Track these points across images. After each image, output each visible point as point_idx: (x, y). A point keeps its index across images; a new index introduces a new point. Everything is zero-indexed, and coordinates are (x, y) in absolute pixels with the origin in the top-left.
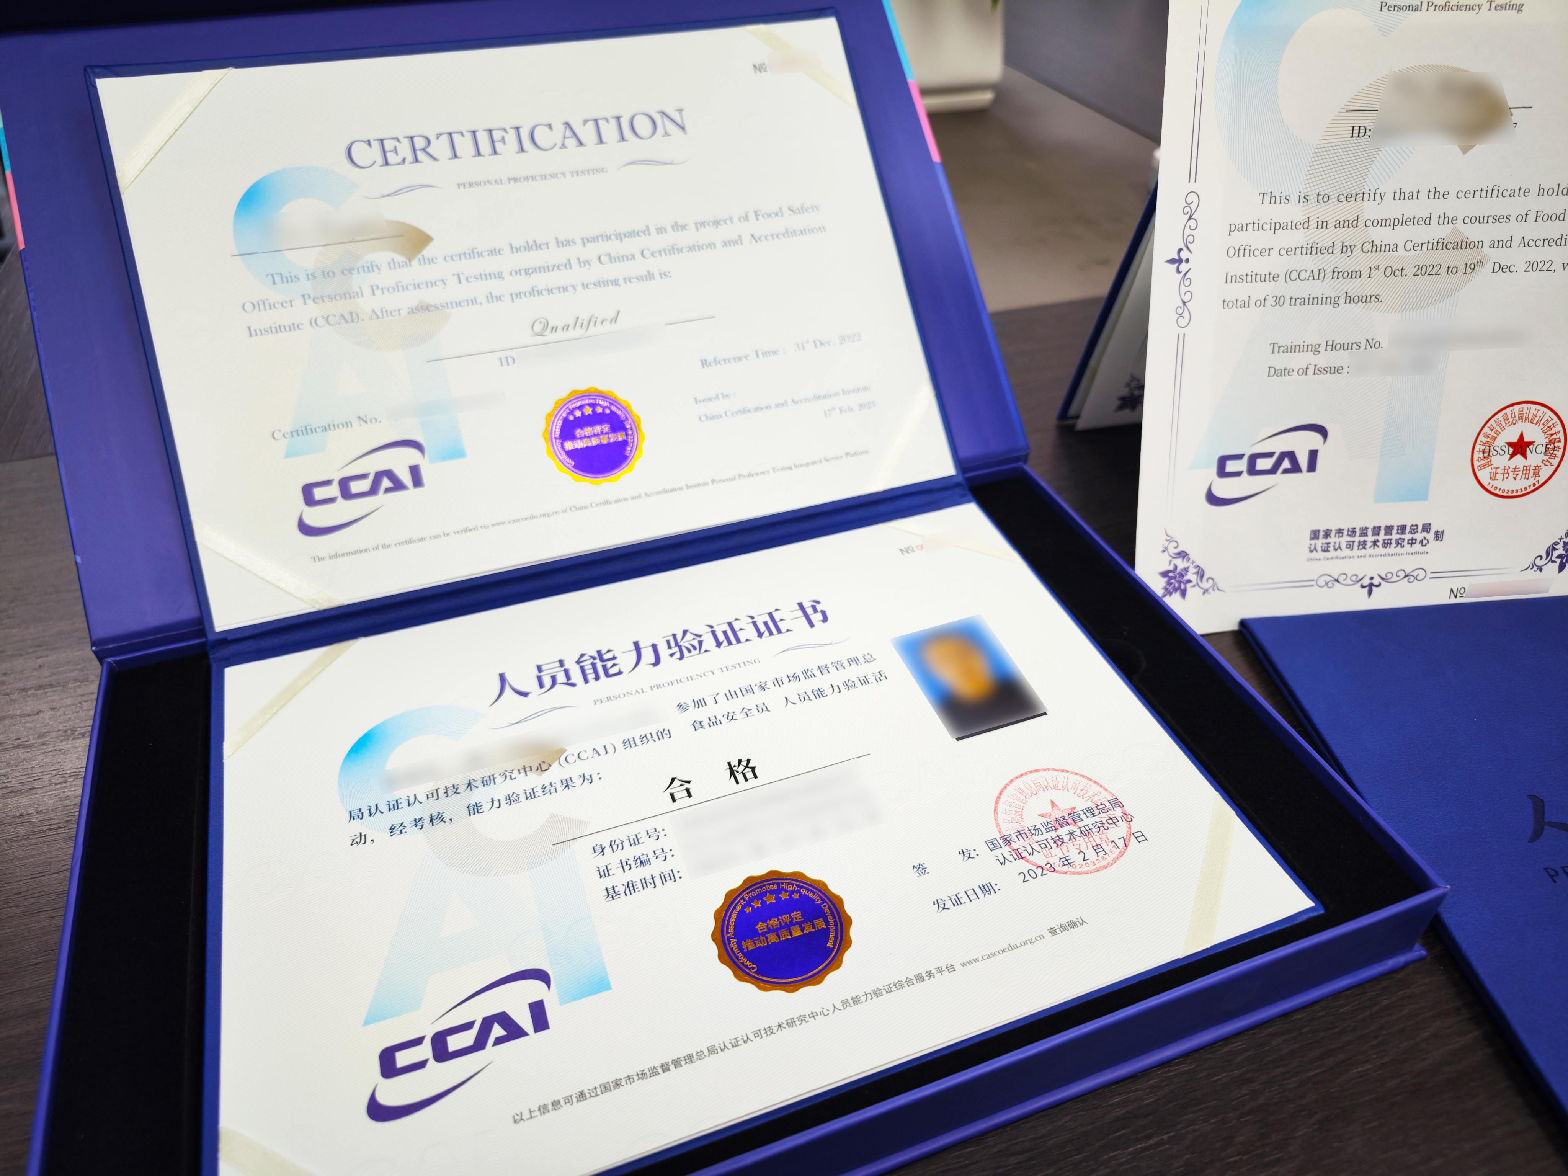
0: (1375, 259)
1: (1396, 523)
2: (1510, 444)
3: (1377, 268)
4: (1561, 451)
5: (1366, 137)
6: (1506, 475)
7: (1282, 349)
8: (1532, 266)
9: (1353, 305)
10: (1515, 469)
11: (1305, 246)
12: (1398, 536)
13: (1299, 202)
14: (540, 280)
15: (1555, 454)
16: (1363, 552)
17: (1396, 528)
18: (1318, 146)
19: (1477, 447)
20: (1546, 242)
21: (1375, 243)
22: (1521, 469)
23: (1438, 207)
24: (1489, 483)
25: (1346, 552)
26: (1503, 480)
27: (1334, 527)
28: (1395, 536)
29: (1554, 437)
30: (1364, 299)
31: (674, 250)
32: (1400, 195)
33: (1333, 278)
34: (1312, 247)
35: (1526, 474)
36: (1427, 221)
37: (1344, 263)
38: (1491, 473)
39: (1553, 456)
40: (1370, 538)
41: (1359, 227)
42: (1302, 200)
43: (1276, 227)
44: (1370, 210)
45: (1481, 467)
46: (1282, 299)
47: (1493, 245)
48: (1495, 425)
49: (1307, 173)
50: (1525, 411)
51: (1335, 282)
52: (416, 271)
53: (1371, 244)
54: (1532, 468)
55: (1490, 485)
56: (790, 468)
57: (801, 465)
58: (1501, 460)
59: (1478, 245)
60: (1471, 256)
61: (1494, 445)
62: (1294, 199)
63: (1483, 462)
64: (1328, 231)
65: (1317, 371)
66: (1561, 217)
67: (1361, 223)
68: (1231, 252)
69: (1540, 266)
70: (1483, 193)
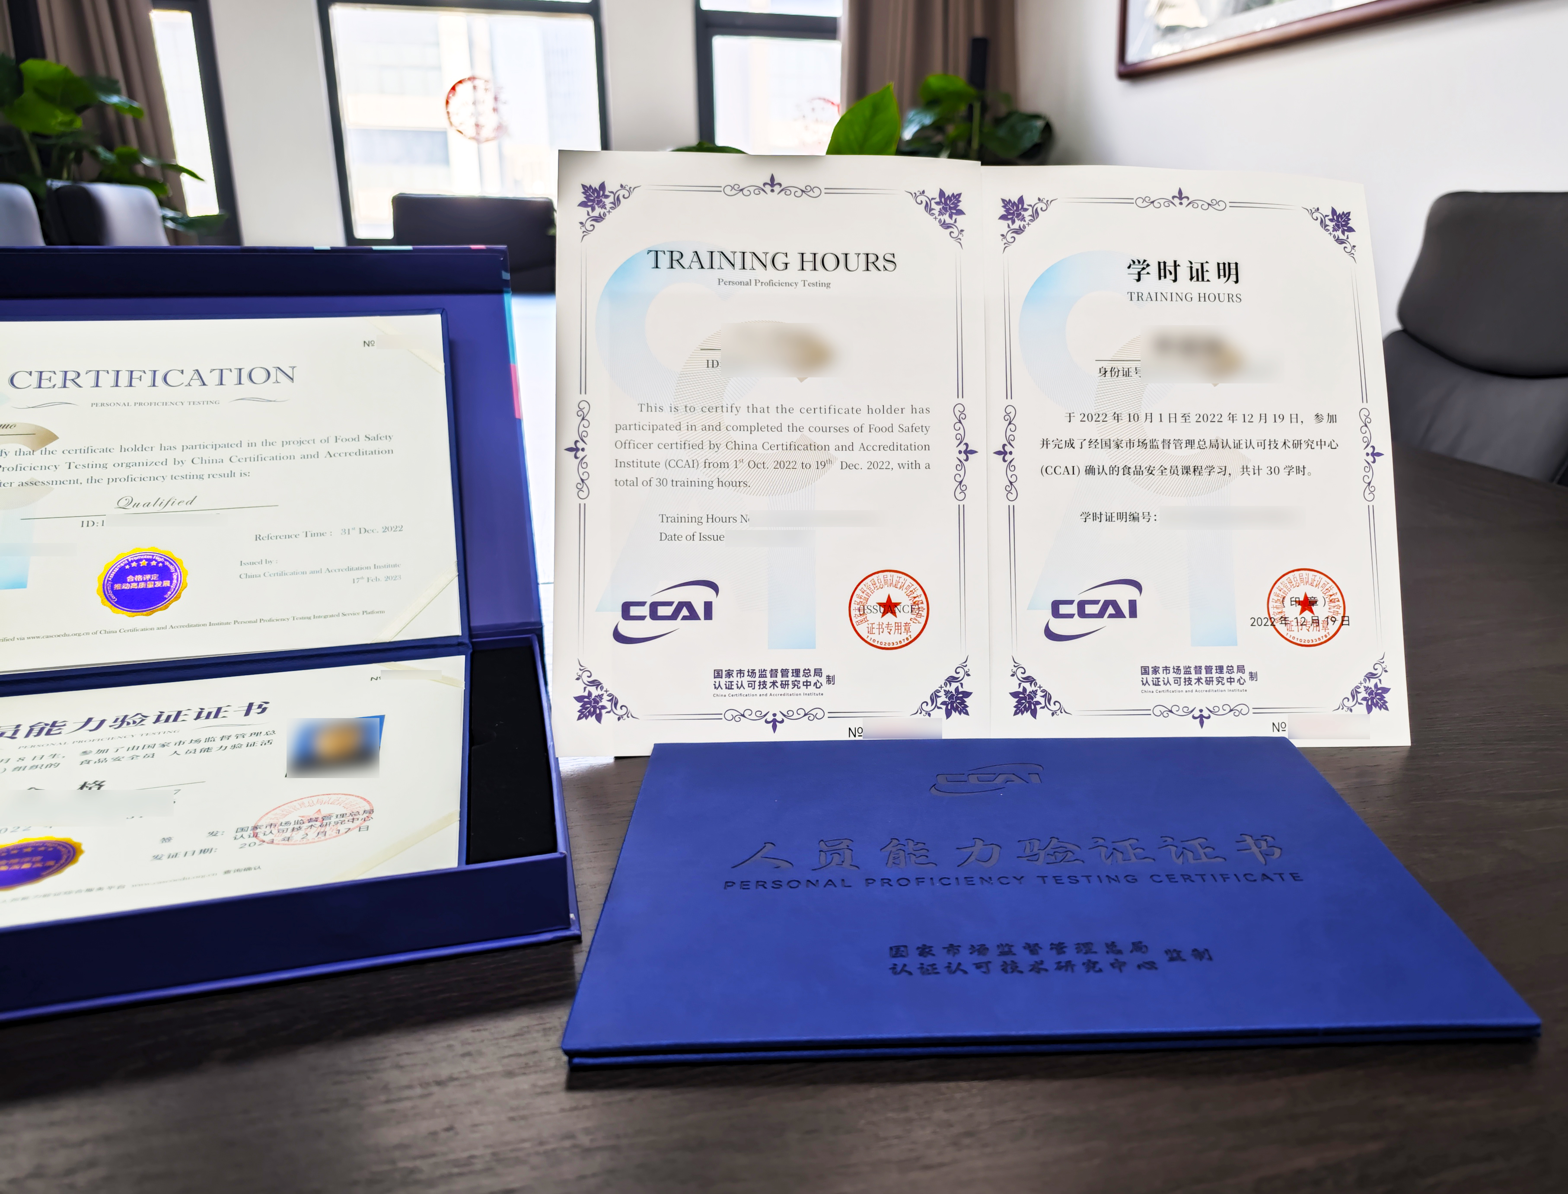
0: (738, 455)
1: (791, 667)
2: (880, 604)
3: (742, 461)
4: (925, 611)
5: (719, 367)
6: (881, 630)
7: (669, 519)
8: (873, 465)
9: (725, 488)
10: (888, 624)
11: (679, 443)
12: (794, 679)
13: (671, 411)
14: (136, 472)
15: (921, 614)
16: (764, 691)
17: (791, 671)
18: (682, 373)
20: (882, 448)
21: (737, 443)
23: (786, 420)
24: (868, 636)
25: (748, 691)
26: (879, 634)
27: (735, 668)
28: (791, 679)
29: (917, 599)
30: (734, 484)
31: (259, 458)
32: (753, 409)
33: (705, 467)
34: (685, 444)
35: (898, 629)
36: (779, 429)
37: (714, 457)
38: (868, 627)
40: (769, 680)
41: (722, 431)
42: (673, 409)
44: (728, 419)
46: (665, 481)
47: (837, 449)
48: (865, 589)
49: (675, 391)
50: (889, 578)
51: (707, 470)
53: (734, 443)
54: (903, 624)
55: (869, 638)
56: (309, 618)
57: (320, 617)
58: (875, 617)
59: (825, 448)
60: (822, 456)
61: (867, 605)
62: (666, 409)
63: (859, 618)
64: (696, 432)
65: (702, 538)
66: (890, 429)
67: (723, 428)
68: (619, 445)
69: (880, 465)
70: (823, 411)
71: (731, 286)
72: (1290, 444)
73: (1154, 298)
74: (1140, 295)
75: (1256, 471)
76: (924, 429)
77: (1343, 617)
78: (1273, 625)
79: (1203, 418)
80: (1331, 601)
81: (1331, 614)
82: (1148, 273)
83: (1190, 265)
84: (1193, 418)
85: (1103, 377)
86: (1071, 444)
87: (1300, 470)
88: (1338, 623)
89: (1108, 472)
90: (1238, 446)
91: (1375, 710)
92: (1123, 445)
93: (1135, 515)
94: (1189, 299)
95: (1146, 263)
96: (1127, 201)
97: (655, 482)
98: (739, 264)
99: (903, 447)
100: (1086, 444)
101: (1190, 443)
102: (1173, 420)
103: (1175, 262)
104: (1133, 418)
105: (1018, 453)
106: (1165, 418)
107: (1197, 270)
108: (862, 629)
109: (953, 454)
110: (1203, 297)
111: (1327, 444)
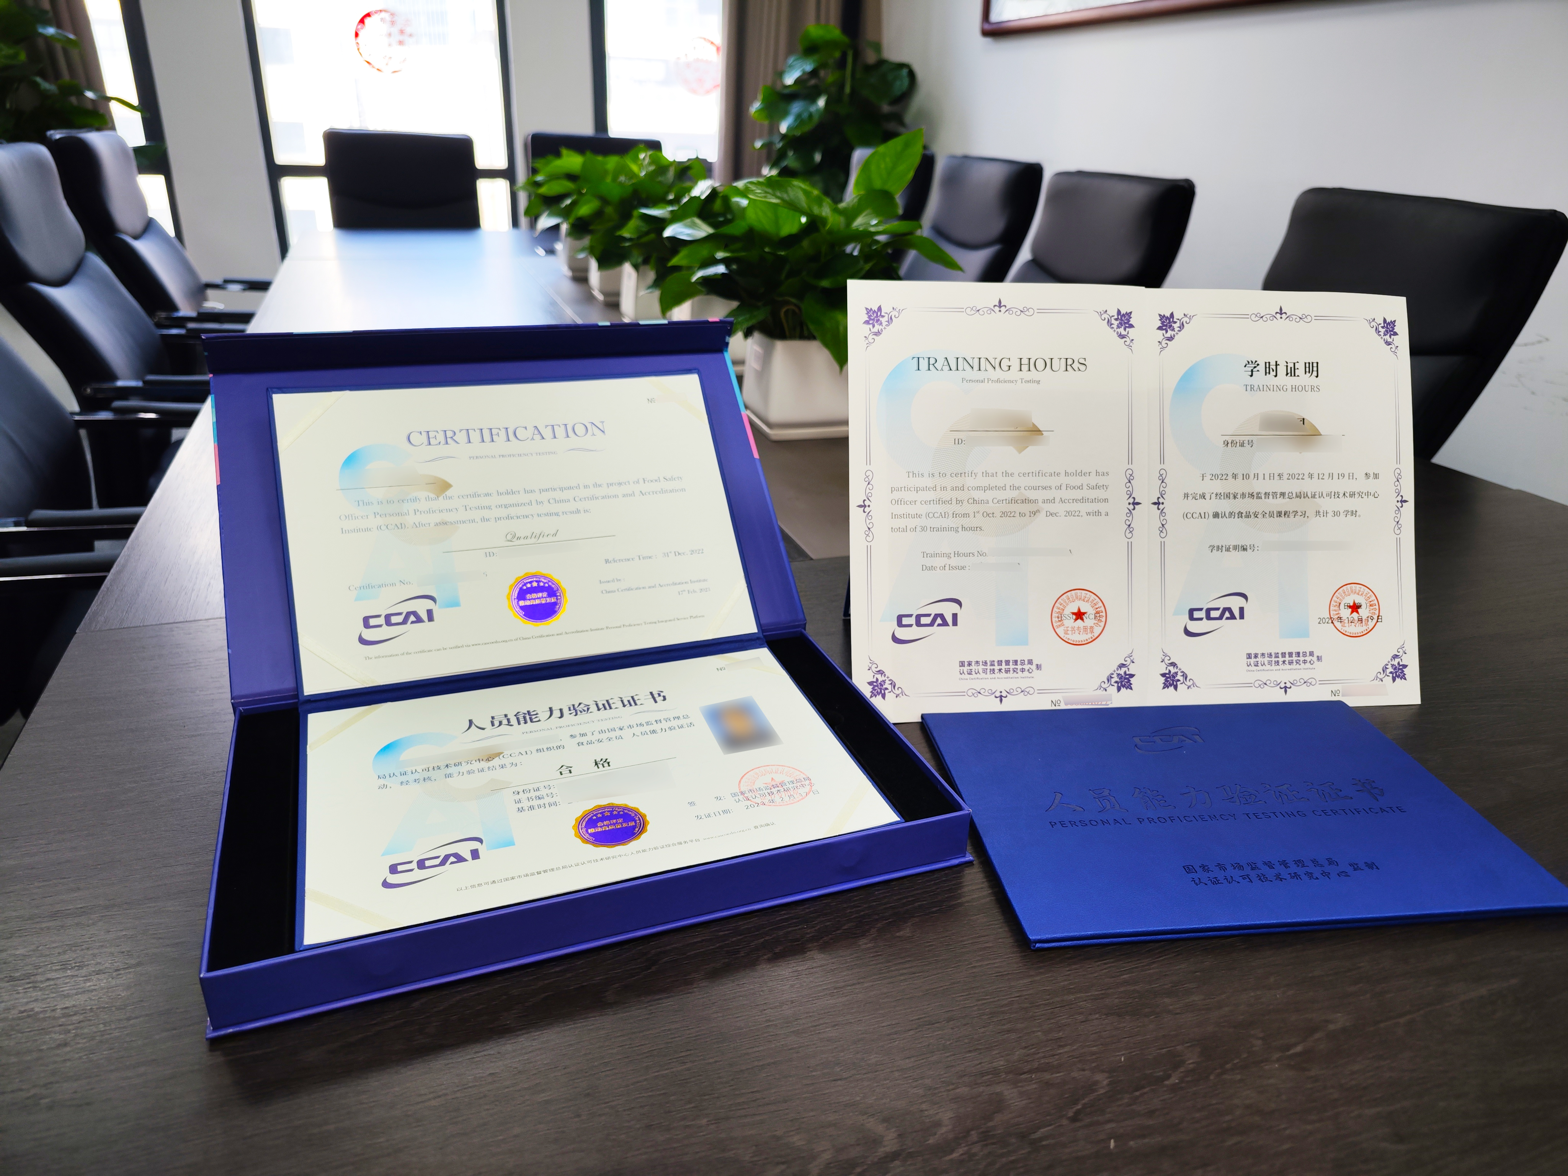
0: (976, 507)
1: (1011, 658)
2: (1073, 613)
3: (978, 512)
5: (963, 444)
7: (928, 555)
8: (1069, 513)
9: (966, 532)
11: (935, 500)
12: (1014, 667)
13: (929, 477)
14: (513, 511)
16: (993, 676)
17: (1011, 661)
18: (937, 448)
19: (1054, 615)
20: (1074, 501)
21: (975, 499)
22: (1082, 628)
23: (1009, 481)
25: (983, 675)
27: (973, 659)
28: (1011, 667)
30: (973, 529)
31: (593, 498)
32: (986, 474)
33: (953, 517)
34: (939, 500)
36: (1004, 488)
37: (959, 509)
39: (1100, 621)
40: (997, 667)
42: (931, 475)
43: (917, 490)
44: (970, 482)
45: (1059, 626)
46: (925, 528)
47: (1044, 502)
48: (1062, 602)
49: (932, 462)
52: (441, 503)
53: (973, 499)
54: (1088, 627)
56: (655, 623)
57: (662, 622)
58: (1070, 622)
59: (1035, 501)
60: (1032, 507)
62: (926, 475)
64: (947, 492)
65: (951, 568)
66: (1080, 487)
67: (966, 489)
68: (894, 502)
69: (1073, 513)
70: (1034, 474)
71: (971, 383)
72: (1347, 495)
73: (1262, 389)
74: (1252, 387)
75: (1325, 514)
76: (1105, 487)
77: (1379, 616)
78: (1332, 623)
79: (1292, 476)
80: (1371, 605)
81: (1370, 615)
82: (1258, 371)
83: (1286, 364)
84: (1285, 476)
85: (1226, 447)
86: (1203, 496)
87: (1354, 513)
88: (1375, 621)
89: (1227, 516)
90: (1314, 496)
91: (1398, 680)
92: (1239, 496)
93: (1245, 547)
94: (1285, 390)
95: (1257, 363)
96: (1245, 316)
98: (976, 367)
99: (1089, 501)
100: (1213, 496)
101: (1283, 494)
102: (1272, 478)
103: (1276, 362)
104: (1246, 477)
105: (1167, 505)
106: (1267, 477)
107: (1291, 368)
108: (1060, 631)
109: (1124, 504)
110: (1294, 388)
111: (1372, 495)
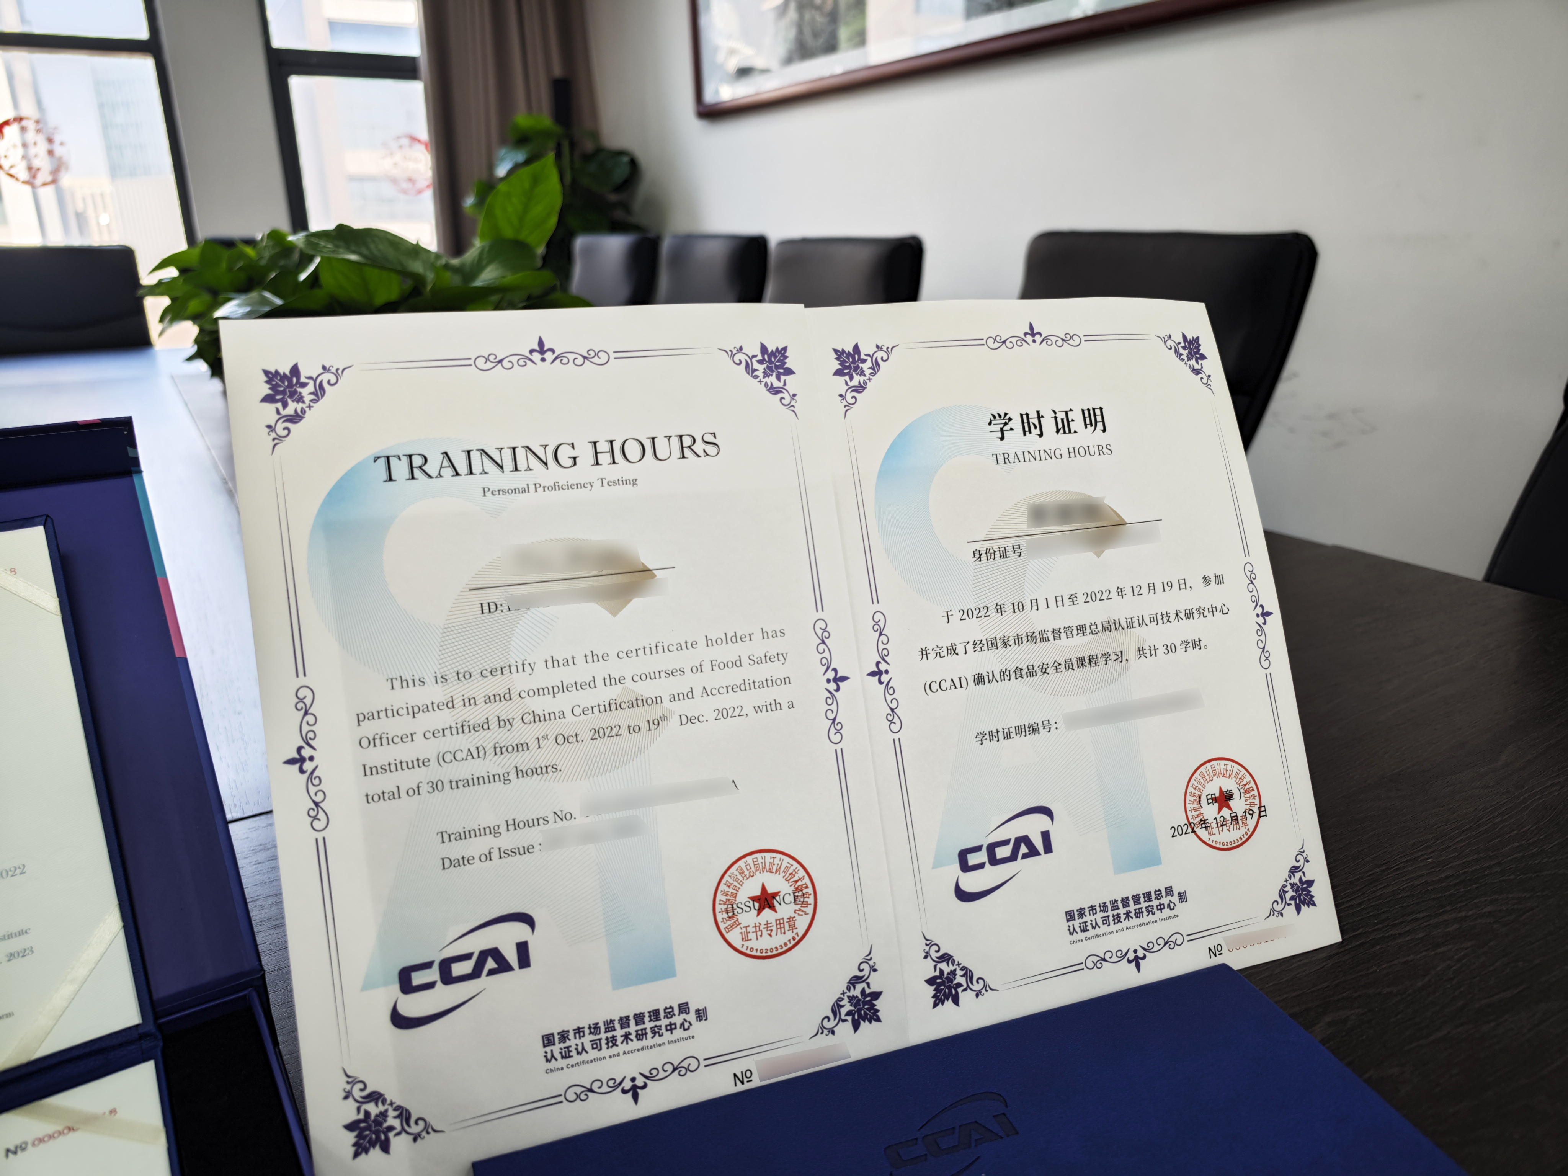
0: (539, 729)
1: (646, 1008)
2: (753, 899)
3: (546, 737)
4: (812, 897)
5: (499, 611)
6: (759, 933)
7: (453, 837)
8: (722, 714)
9: (527, 779)
10: (767, 924)
11: (453, 725)
12: (653, 1024)
13: (437, 683)
15: (807, 902)
16: (615, 1050)
17: (647, 1015)
18: (446, 626)
19: (718, 908)
20: (730, 689)
21: (536, 712)
22: (774, 924)
23: (600, 670)
24: (743, 945)
26: (757, 939)
27: (570, 1026)
28: (648, 1025)
29: (799, 883)
30: (539, 771)
32: (552, 663)
33: (496, 754)
34: (462, 726)
35: (781, 928)
36: (592, 684)
37: (505, 737)
38: (741, 933)
39: (805, 904)
40: (619, 1033)
41: (514, 699)
42: (439, 680)
44: (520, 682)
45: (730, 929)
46: (439, 784)
47: (673, 699)
48: (731, 881)
49: (440, 653)
50: (760, 861)
51: (499, 759)
53: (532, 714)
54: (786, 920)
55: (745, 947)
58: (749, 918)
59: (656, 701)
60: (653, 712)
61: (736, 902)
62: (429, 680)
63: (729, 923)
64: (478, 707)
65: (503, 855)
66: (737, 663)
67: (514, 695)
68: (365, 743)
69: (730, 712)
70: (648, 651)
71: (501, 496)
72: (1182, 615)
73: (1022, 459)
74: (1006, 456)
75: (1153, 652)
76: (781, 657)
77: (1260, 807)
78: (1193, 831)
79: (1091, 597)
80: (1246, 791)
81: (1247, 807)
82: (1011, 429)
83: (1054, 415)
84: (1081, 599)
85: (978, 562)
86: (953, 650)
87: (1196, 644)
88: (1256, 816)
89: (998, 679)
90: (1130, 625)
91: (1304, 908)
92: (1011, 642)
93: (1035, 726)
94: (1059, 456)
95: (1007, 417)
96: (977, 342)
97: (425, 788)
98: (508, 465)
99: (757, 685)
100: (970, 647)
101: (1081, 629)
102: (1060, 604)
103: (1038, 412)
104: (1018, 607)
105: (895, 673)
106: (1052, 603)
107: (1062, 420)
108: (734, 937)
109: (820, 684)
110: (1073, 453)
111: (1218, 610)
